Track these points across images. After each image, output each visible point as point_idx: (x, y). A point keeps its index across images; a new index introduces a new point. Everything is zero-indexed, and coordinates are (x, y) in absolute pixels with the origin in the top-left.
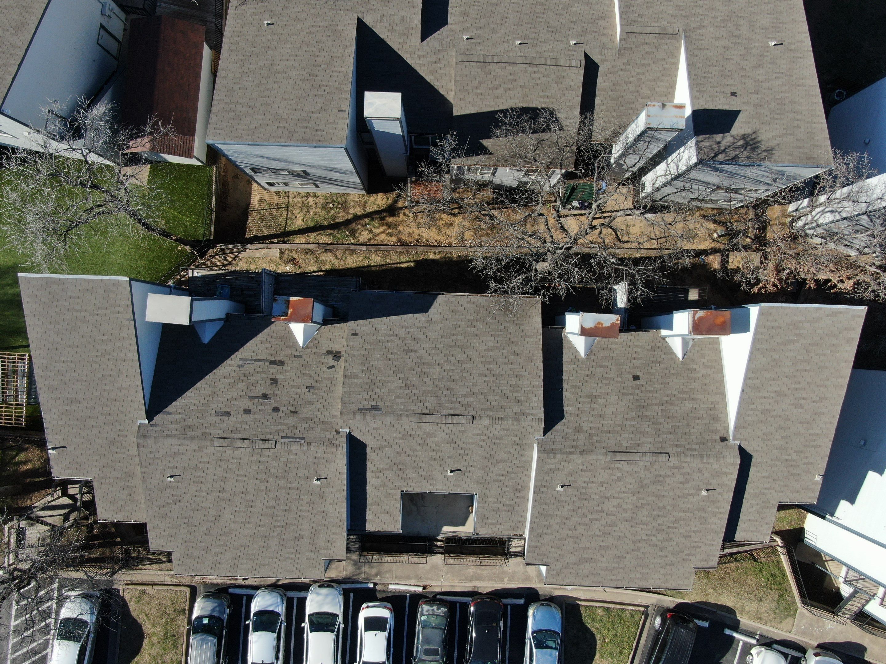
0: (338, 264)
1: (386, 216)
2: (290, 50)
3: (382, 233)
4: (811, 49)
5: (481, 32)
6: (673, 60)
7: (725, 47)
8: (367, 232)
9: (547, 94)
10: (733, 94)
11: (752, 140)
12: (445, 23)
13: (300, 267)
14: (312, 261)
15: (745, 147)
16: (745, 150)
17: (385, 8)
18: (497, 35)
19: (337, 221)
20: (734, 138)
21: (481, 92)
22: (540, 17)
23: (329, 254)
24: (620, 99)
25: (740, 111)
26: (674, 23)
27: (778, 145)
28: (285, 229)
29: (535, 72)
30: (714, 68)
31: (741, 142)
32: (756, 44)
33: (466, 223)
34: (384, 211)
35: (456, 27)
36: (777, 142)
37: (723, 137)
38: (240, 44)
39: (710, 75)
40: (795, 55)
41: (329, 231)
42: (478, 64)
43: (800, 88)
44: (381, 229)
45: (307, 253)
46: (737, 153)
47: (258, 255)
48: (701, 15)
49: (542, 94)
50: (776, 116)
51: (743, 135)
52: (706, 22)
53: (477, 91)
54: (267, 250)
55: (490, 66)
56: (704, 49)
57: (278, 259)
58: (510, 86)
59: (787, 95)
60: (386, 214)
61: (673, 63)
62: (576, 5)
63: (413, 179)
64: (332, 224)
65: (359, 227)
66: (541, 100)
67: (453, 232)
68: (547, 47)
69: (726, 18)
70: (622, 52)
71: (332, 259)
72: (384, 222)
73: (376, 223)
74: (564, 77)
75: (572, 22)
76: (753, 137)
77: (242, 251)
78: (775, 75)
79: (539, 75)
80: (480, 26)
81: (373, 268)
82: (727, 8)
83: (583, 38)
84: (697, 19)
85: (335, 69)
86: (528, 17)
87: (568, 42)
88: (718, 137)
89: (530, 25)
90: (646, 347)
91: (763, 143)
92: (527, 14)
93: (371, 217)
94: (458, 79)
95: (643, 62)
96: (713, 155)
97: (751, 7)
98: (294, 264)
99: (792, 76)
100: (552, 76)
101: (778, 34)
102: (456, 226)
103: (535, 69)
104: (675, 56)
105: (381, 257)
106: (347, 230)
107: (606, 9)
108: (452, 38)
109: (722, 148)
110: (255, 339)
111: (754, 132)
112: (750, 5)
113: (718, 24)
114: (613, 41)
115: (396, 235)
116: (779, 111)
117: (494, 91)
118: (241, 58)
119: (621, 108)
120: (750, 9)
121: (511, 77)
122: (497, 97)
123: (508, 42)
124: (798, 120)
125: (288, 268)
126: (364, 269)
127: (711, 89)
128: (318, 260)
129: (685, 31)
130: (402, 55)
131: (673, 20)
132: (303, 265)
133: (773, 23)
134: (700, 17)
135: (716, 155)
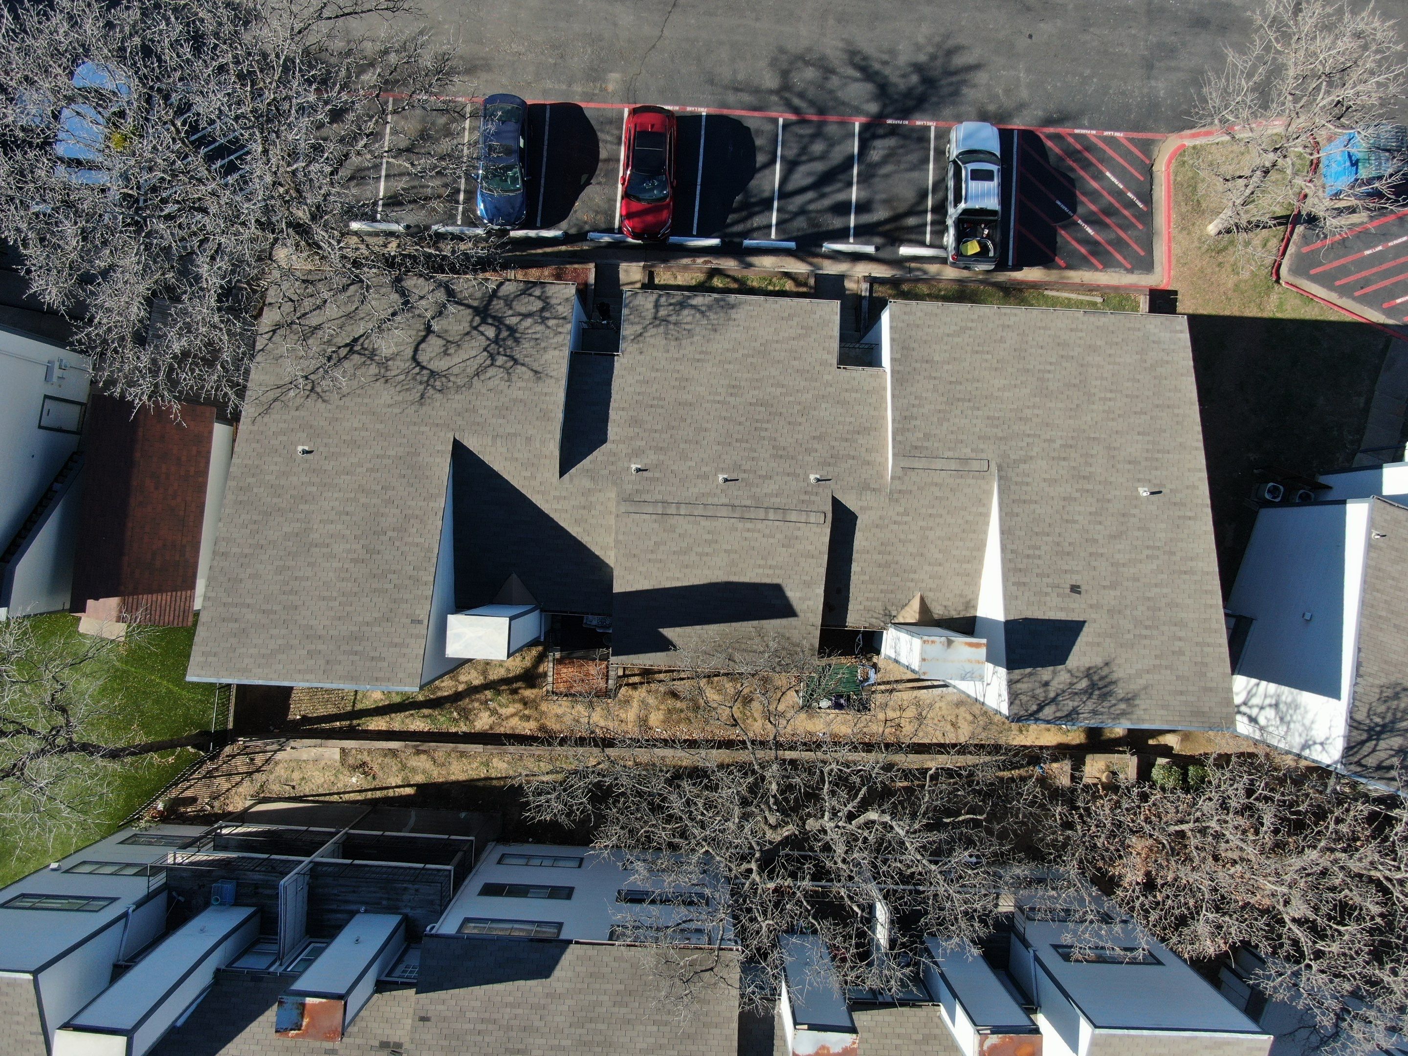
0: (437, 775)
1: (520, 688)
2: (337, 503)
3: (512, 715)
4: (1208, 501)
5: (662, 457)
6: (981, 510)
7: (1064, 499)
8: (488, 713)
9: (770, 562)
10: (1075, 589)
11: (1102, 678)
12: (603, 440)
13: (374, 778)
14: (395, 768)
15: (1088, 692)
16: (1089, 698)
17: (501, 421)
18: (690, 463)
19: (440, 694)
20: (1072, 675)
21: (659, 557)
22: (761, 429)
23: (423, 757)
24: (893, 566)
25: (1084, 622)
26: (982, 451)
27: (1145, 688)
28: (354, 706)
29: (748, 530)
30: (1045, 538)
31: (1084, 684)
32: (1117, 493)
33: (651, 701)
34: (517, 678)
35: (621, 446)
36: (1142, 682)
37: (1054, 673)
38: (255, 490)
39: (1037, 552)
40: (1181, 513)
41: (426, 711)
42: (654, 517)
43: (1187, 577)
44: (511, 710)
45: (385, 756)
46: (1076, 704)
47: (305, 757)
48: (1029, 436)
49: (762, 562)
50: (1145, 632)
51: (1089, 669)
52: (1036, 449)
53: (653, 556)
54: (320, 749)
55: (673, 521)
56: (1031, 502)
57: (338, 764)
58: (707, 550)
59: (1165, 591)
60: (519, 684)
61: (981, 514)
62: (823, 406)
63: (558, 655)
64: (431, 700)
65: (476, 705)
66: (761, 571)
67: (631, 714)
68: (770, 487)
69: (1070, 442)
70: (896, 496)
71: (427, 766)
72: (516, 697)
73: (503, 699)
74: (797, 538)
75: (814, 438)
76: (1104, 673)
77: (279, 750)
78: (1147, 552)
79: (756, 535)
80: (660, 445)
81: (495, 783)
82: (1071, 422)
83: (831, 469)
84: (1021, 444)
85: (410, 540)
86: (742, 428)
87: (807, 477)
88: (1045, 673)
89: (744, 445)
90: (914, 1037)
91: (1121, 684)
92: (740, 424)
93: (494, 689)
94: (621, 537)
95: (930, 511)
96: (1035, 708)
97: (1113, 420)
98: (364, 773)
99: (1174, 553)
100: (778, 536)
101: (1154, 472)
102: (635, 704)
103: (749, 525)
104: (983, 503)
105: (509, 763)
106: (456, 710)
107: (872, 413)
108: (613, 468)
109: (1052, 695)
110: (261, 1019)
111: (1107, 664)
112: (1111, 416)
113: (1056, 454)
114: (881, 476)
115: (536, 720)
116: (1149, 623)
117: (681, 558)
118: (255, 517)
119: (895, 579)
120: (1110, 424)
121: (709, 537)
122: (687, 567)
123: (705, 477)
124: (1180, 639)
125: (354, 780)
126: (480, 784)
127: (1039, 580)
128: (404, 767)
129: (1000, 468)
130: (529, 496)
131: (981, 446)
132: (380, 774)
133: (1147, 451)
134: (1027, 440)
135: (1041, 708)
